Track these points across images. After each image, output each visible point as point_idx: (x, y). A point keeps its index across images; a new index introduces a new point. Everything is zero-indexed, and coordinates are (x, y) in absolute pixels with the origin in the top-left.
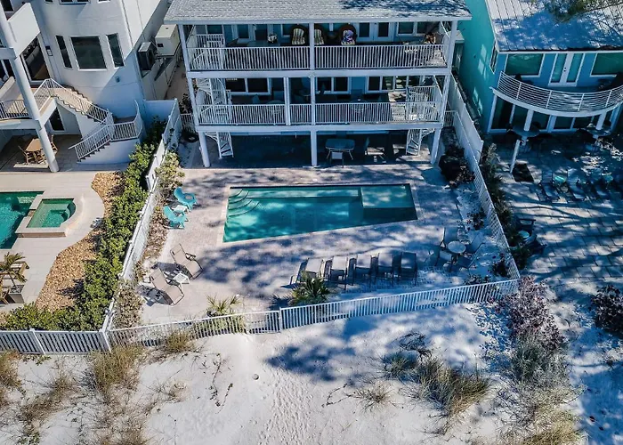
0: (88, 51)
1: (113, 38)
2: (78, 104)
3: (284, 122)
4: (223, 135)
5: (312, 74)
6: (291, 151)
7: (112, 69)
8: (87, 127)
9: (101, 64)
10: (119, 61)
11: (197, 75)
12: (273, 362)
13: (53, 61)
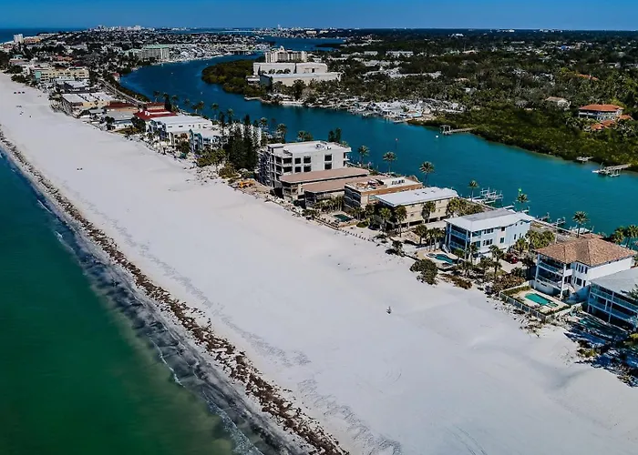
0: (579, 282)
1: (585, 281)
2: (572, 291)
3: (605, 309)
4: (594, 307)
5: (612, 301)
6: (604, 317)
7: (582, 287)
8: (571, 295)
10: (584, 286)
13: (573, 281)
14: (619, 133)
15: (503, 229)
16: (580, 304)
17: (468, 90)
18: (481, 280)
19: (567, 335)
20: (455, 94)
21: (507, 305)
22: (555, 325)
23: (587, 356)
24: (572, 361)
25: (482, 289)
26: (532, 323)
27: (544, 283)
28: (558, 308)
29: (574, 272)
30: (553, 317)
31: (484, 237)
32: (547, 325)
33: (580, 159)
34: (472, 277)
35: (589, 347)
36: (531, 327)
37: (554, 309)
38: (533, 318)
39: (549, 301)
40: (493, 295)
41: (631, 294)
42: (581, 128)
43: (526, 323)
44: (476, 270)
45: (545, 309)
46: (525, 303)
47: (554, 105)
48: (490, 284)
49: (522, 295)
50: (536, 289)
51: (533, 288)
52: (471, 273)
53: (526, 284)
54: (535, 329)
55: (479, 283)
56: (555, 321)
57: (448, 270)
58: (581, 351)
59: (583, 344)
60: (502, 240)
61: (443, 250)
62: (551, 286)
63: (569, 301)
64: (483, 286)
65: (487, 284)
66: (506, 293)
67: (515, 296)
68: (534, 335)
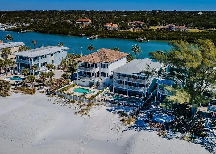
0: (104, 74)
1: (107, 73)
2: (101, 81)
3: (124, 87)
4: (117, 88)
5: (128, 81)
6: (125, 93)
7: (106, 77)
8: (101, 84)
9: (105, 76)
10: (107, 76)
11: (114, 79)
12: (121, 121)
13: (100, 75)
14: (92, 27)
15: (52, 55)
16: (108, 88)
17: (32, 20)
18: (42, 87)
19: (108, 110)
20: (27, 21)
21: (63, 99)
22: (97, 105)
23: (129, 123)
24: (120, 130)
25: (43, 92)
26: (82, 108)
27: (83, 80)
28: (96, 93)
29: (100, 69)
30: (95, 100)
31: (41, 61)
32: (93, 106)
33: (81, 35)
34: (36, 86)
35: (126, 115)
36: (83, 110)
37: (94, 94)
38: (82, 103)
39: (89, 90)
40: (51, 95)
41: (139, 74)
42: (78, 27)
43: (78, 109)
44: (38, 81)
45: (88, 96)
46: (74, 94)
47: (66, 22)
48: (49, 88)
49: (71, 90)
50: (79, 85)
51: (76, 85)
52: (35, 83)
53: (72, 83)
54: (86, 111)
55: (41, 89)
56: (97, 102)
57: (18, 85)
58: (122, 120)
59: (122, 114)
60: (53, 62)
61: (16, 74)
62: (87, 81)
63: (101, 88)
64: (44, 90)
65: (46, 88)
66: (60, 91)
67: (67, 92)
68: (86, 116)
